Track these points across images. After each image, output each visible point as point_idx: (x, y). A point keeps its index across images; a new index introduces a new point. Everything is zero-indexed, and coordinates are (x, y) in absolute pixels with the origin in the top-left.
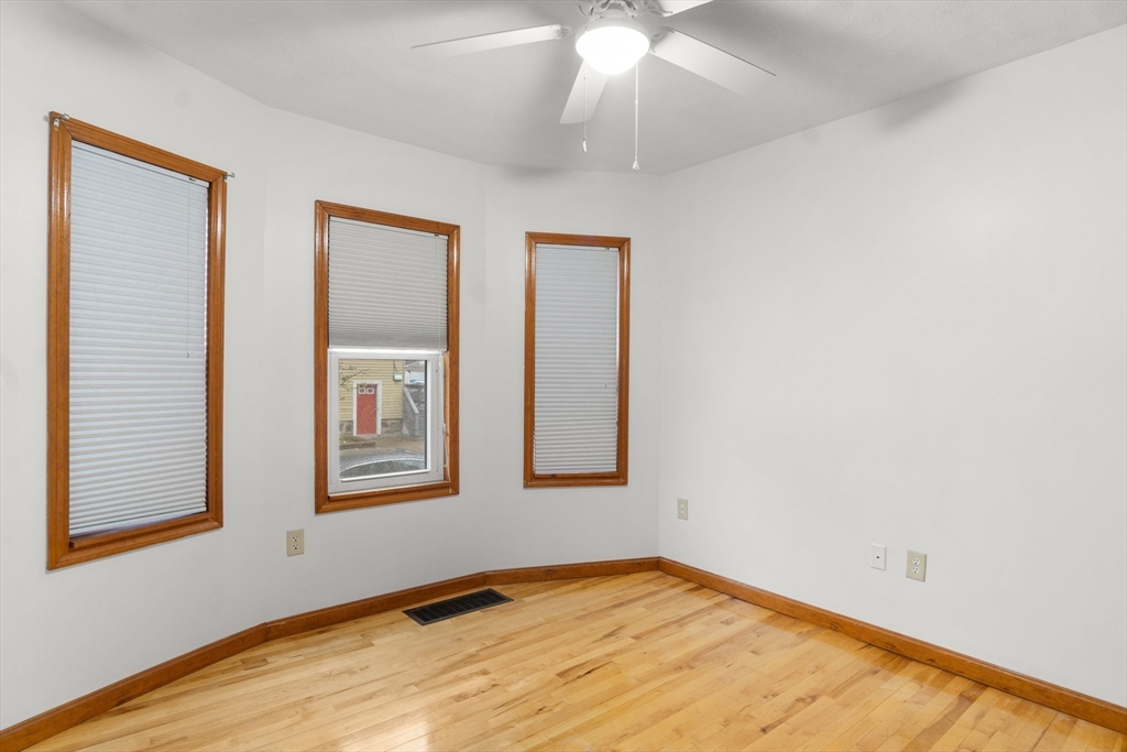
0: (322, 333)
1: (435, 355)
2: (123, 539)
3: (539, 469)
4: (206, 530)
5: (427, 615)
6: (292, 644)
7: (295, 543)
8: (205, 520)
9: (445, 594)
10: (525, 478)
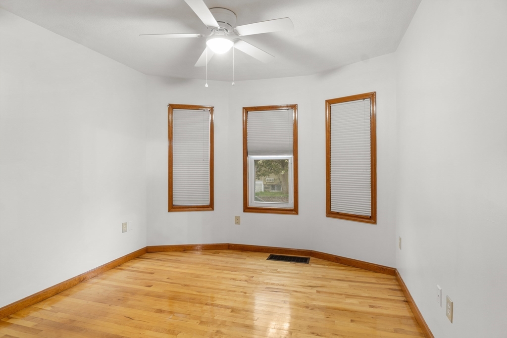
0: (245, 151)
1: (289, 157)
2: (180, 208)
3: (333, 209)
4: (208, 210)
5: (272, 258)
6: (240, 253)
7: (238, 220)
8: (208, 207)
9: (291, 254)
10: (326, 213)
